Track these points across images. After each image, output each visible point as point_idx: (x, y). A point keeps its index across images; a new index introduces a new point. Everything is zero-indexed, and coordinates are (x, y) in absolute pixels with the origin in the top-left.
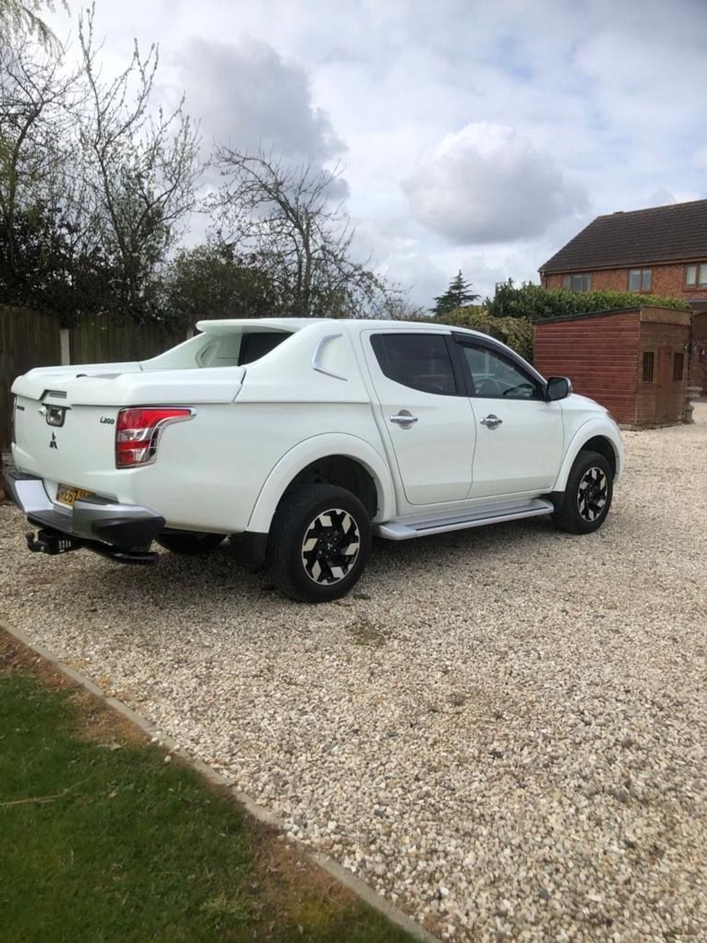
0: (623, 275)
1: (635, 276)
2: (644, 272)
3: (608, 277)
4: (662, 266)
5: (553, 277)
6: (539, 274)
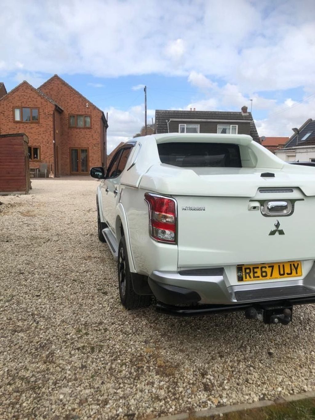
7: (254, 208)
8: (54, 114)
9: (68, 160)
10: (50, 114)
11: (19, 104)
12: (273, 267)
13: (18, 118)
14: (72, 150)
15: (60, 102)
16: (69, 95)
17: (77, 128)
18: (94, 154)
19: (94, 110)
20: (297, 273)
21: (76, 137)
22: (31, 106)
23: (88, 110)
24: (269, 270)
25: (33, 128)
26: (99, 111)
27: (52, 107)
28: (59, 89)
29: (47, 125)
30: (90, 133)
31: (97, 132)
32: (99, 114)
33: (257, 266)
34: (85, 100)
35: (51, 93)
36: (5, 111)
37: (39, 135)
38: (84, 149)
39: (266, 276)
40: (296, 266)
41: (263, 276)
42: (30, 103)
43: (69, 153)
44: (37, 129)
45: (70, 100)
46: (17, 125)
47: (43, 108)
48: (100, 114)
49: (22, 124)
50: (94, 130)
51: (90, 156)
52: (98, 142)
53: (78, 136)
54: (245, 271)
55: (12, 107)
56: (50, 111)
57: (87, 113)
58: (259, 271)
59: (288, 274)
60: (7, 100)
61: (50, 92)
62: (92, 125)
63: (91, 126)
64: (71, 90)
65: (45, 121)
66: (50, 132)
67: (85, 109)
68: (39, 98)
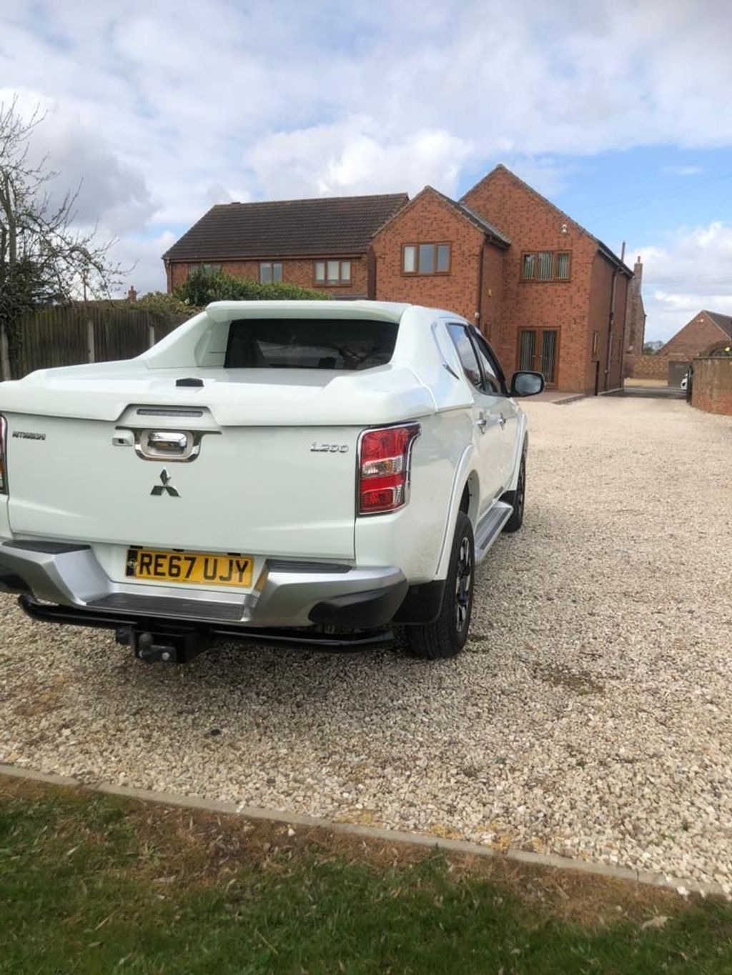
0: (254, 267)
1: (266, 269)
2: (275, 265)
3: (239, 268)
4: (292, 260)
5: (179, 266)
6: (163, 261)
7: (121, 441)
8: (482, 253)
9: (513, 356)
10: (474, 255)
11: (413, 237)
12: (193, 560)
13: (409, 266)
14: (523, 332)
15: (505, 226)
16: (525, 208)
17: (537, 283)
18: (572, 341)
19: (579, 239)
20: (241, 580)
21: (533, 304)
22: (437, 240)
23: (565, 240)
24: (184, 565)
25: (438, 286)
26: (591, 241)
27: (477, 239)
28: (504, 197)
29: (465, 278)
30: (566, 293)
31: (582, 288)
32: (591, 246)
33: (164, 554)
34: (560, 217)
35: (488, 206)
36: (387, 254)
37: (448, 302)
38: (547, 329)
39: (177, 575)
40: (242, 566)
41: (171, 575)
42: (434, 233)
43: (516, 341)
44: (444, 288)
45: (528, 219)
46: (407, 282)
47: (459, 242)
48: (593, 248)
49: (417, 279)
50: (576, 285)
51: (562, 346)
52: (584, 312)
53: (538, 301)
54: (142, 559)
55: (399, 244)
56: (473, 248)
57: (562, 246)
58: (165, 563)
59: (221, 578)
60: (393, 230)
61: (485, 205)
62: (573, 274)
63: (571, 276)
64: (530, 197)
65: (462, 271)
66: (471, 293)
67: (559, 237)
68: (454, 220)
